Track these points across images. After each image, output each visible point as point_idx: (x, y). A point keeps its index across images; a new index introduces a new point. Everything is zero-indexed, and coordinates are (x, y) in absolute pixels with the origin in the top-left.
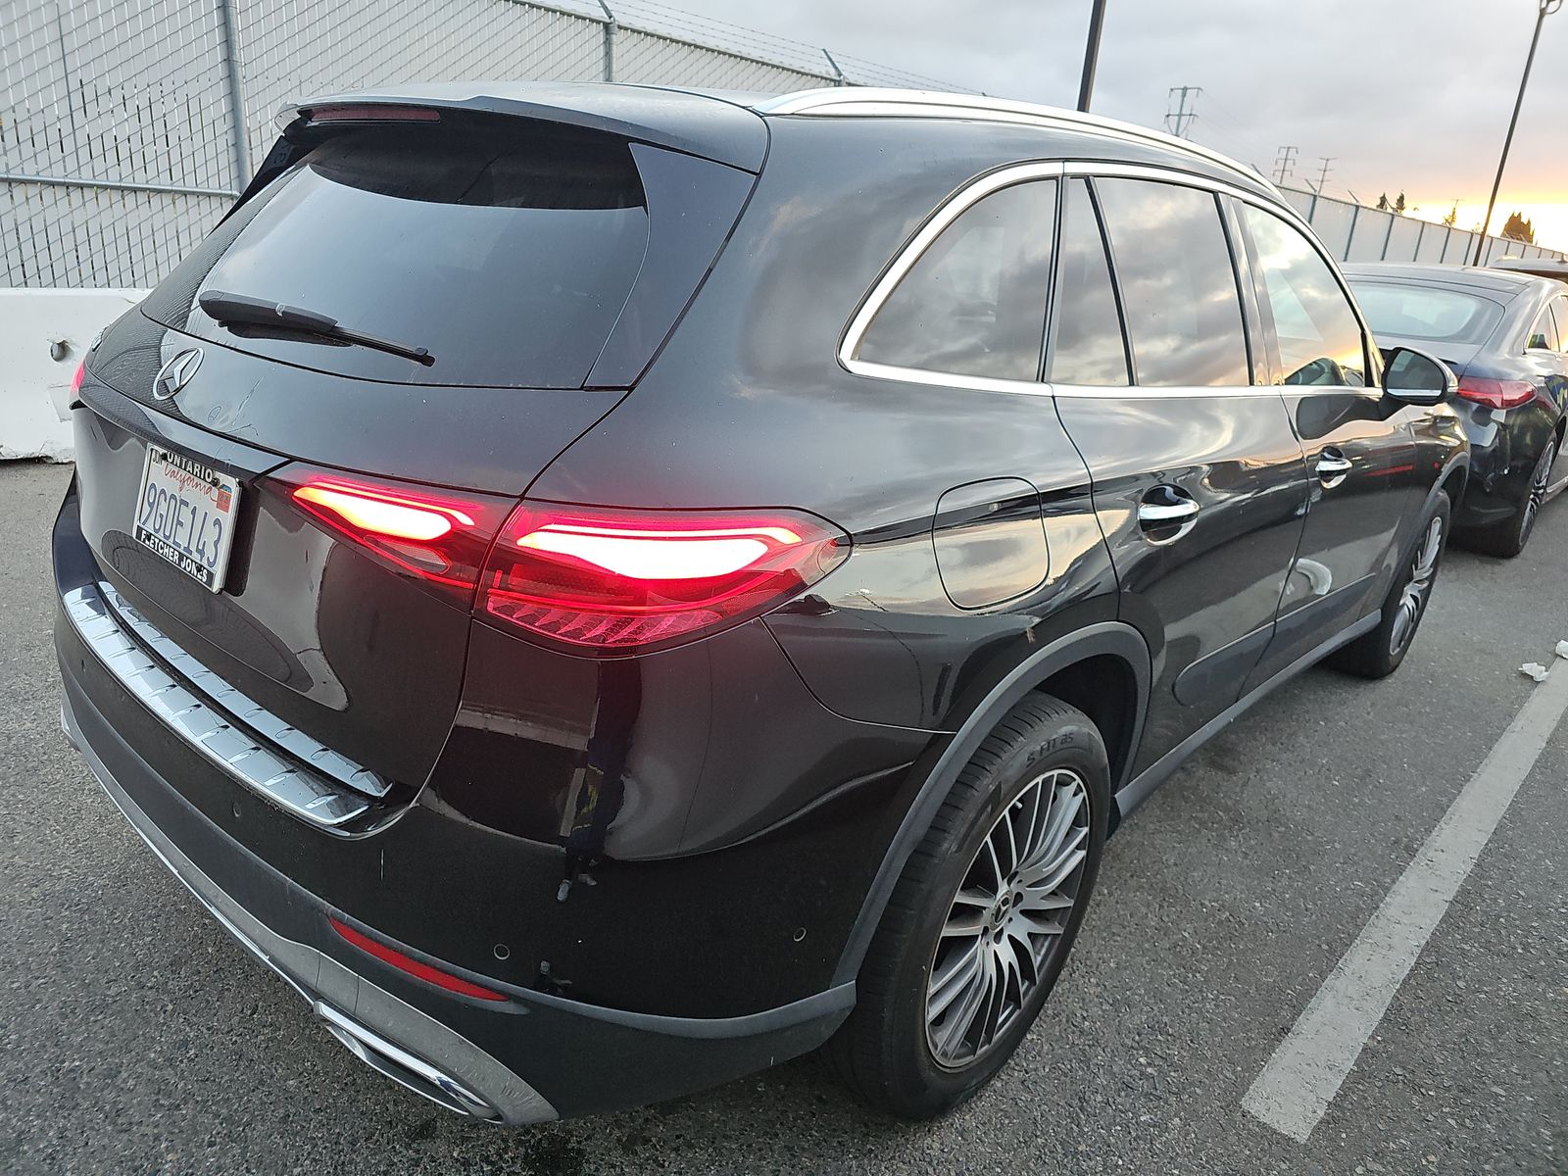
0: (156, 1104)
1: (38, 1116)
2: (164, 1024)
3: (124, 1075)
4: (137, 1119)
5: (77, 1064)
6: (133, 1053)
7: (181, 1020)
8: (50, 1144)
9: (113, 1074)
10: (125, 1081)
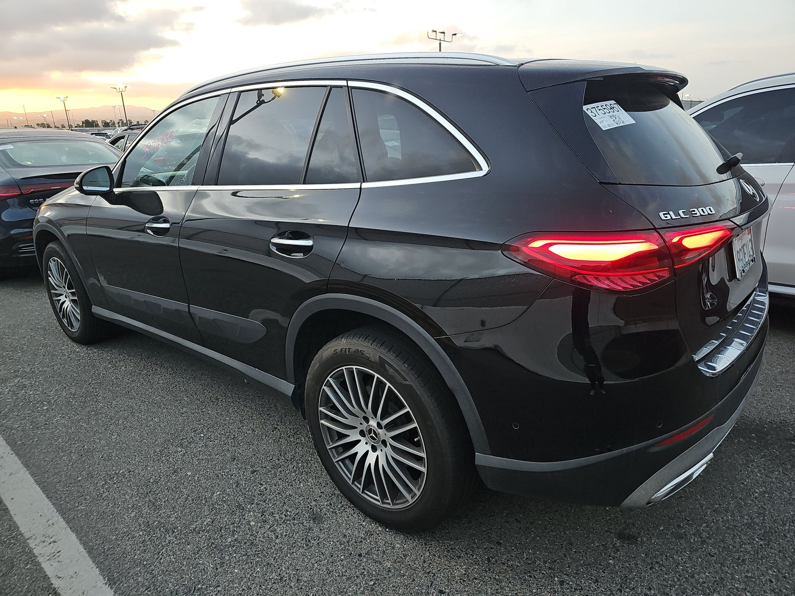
0: (746, 504)
1: (786, 536)
2: (714, 522)
3: (745, 521)
4: (756, 507)
5: (757, 539)
6: (735, 524)
7: (706, 518)
8: (790, 525)
9: (749, 526)
10: (747, 519)
